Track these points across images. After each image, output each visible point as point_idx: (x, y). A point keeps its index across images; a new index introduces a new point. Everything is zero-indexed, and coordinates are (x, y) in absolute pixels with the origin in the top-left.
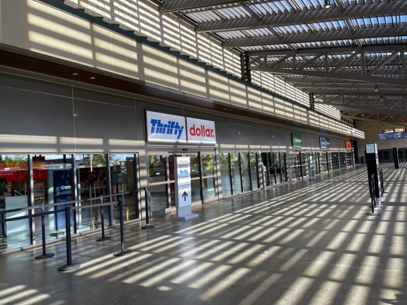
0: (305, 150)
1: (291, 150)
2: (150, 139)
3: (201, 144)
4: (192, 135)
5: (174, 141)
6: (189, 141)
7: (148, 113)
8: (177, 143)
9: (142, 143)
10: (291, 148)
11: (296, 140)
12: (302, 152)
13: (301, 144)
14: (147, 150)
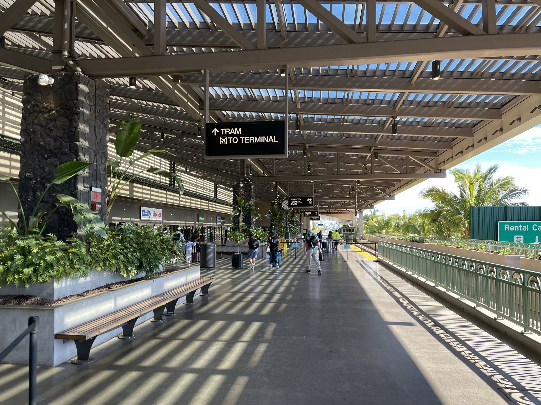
0: (206, 225)
1: (197, 224)
2: (141, 219)
3: (157, 221)
4: (154, 216)
5: (148, 219)
6: (153, 219)
7: (142, 207)
8: (149, 220)
9: (138, 220)
10: (197, 223)
11: (201, 218)
12: (203, 226)
13: (203, 221)
14: (140, 222)
